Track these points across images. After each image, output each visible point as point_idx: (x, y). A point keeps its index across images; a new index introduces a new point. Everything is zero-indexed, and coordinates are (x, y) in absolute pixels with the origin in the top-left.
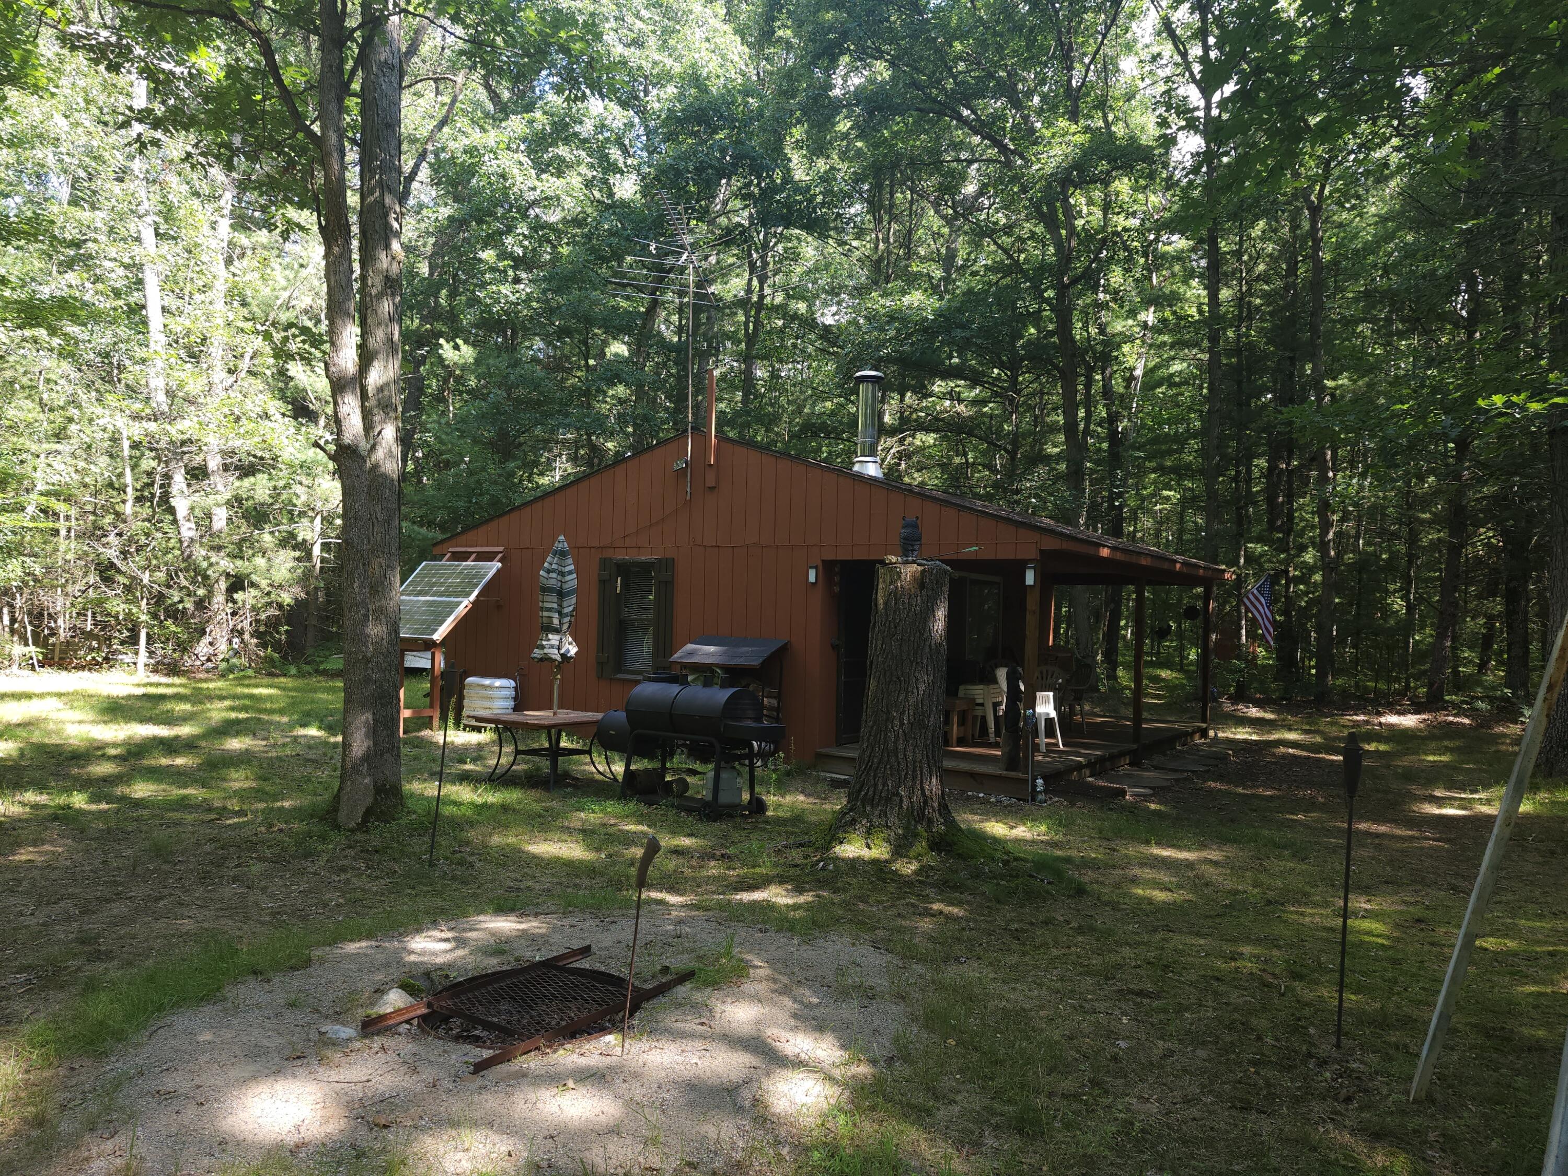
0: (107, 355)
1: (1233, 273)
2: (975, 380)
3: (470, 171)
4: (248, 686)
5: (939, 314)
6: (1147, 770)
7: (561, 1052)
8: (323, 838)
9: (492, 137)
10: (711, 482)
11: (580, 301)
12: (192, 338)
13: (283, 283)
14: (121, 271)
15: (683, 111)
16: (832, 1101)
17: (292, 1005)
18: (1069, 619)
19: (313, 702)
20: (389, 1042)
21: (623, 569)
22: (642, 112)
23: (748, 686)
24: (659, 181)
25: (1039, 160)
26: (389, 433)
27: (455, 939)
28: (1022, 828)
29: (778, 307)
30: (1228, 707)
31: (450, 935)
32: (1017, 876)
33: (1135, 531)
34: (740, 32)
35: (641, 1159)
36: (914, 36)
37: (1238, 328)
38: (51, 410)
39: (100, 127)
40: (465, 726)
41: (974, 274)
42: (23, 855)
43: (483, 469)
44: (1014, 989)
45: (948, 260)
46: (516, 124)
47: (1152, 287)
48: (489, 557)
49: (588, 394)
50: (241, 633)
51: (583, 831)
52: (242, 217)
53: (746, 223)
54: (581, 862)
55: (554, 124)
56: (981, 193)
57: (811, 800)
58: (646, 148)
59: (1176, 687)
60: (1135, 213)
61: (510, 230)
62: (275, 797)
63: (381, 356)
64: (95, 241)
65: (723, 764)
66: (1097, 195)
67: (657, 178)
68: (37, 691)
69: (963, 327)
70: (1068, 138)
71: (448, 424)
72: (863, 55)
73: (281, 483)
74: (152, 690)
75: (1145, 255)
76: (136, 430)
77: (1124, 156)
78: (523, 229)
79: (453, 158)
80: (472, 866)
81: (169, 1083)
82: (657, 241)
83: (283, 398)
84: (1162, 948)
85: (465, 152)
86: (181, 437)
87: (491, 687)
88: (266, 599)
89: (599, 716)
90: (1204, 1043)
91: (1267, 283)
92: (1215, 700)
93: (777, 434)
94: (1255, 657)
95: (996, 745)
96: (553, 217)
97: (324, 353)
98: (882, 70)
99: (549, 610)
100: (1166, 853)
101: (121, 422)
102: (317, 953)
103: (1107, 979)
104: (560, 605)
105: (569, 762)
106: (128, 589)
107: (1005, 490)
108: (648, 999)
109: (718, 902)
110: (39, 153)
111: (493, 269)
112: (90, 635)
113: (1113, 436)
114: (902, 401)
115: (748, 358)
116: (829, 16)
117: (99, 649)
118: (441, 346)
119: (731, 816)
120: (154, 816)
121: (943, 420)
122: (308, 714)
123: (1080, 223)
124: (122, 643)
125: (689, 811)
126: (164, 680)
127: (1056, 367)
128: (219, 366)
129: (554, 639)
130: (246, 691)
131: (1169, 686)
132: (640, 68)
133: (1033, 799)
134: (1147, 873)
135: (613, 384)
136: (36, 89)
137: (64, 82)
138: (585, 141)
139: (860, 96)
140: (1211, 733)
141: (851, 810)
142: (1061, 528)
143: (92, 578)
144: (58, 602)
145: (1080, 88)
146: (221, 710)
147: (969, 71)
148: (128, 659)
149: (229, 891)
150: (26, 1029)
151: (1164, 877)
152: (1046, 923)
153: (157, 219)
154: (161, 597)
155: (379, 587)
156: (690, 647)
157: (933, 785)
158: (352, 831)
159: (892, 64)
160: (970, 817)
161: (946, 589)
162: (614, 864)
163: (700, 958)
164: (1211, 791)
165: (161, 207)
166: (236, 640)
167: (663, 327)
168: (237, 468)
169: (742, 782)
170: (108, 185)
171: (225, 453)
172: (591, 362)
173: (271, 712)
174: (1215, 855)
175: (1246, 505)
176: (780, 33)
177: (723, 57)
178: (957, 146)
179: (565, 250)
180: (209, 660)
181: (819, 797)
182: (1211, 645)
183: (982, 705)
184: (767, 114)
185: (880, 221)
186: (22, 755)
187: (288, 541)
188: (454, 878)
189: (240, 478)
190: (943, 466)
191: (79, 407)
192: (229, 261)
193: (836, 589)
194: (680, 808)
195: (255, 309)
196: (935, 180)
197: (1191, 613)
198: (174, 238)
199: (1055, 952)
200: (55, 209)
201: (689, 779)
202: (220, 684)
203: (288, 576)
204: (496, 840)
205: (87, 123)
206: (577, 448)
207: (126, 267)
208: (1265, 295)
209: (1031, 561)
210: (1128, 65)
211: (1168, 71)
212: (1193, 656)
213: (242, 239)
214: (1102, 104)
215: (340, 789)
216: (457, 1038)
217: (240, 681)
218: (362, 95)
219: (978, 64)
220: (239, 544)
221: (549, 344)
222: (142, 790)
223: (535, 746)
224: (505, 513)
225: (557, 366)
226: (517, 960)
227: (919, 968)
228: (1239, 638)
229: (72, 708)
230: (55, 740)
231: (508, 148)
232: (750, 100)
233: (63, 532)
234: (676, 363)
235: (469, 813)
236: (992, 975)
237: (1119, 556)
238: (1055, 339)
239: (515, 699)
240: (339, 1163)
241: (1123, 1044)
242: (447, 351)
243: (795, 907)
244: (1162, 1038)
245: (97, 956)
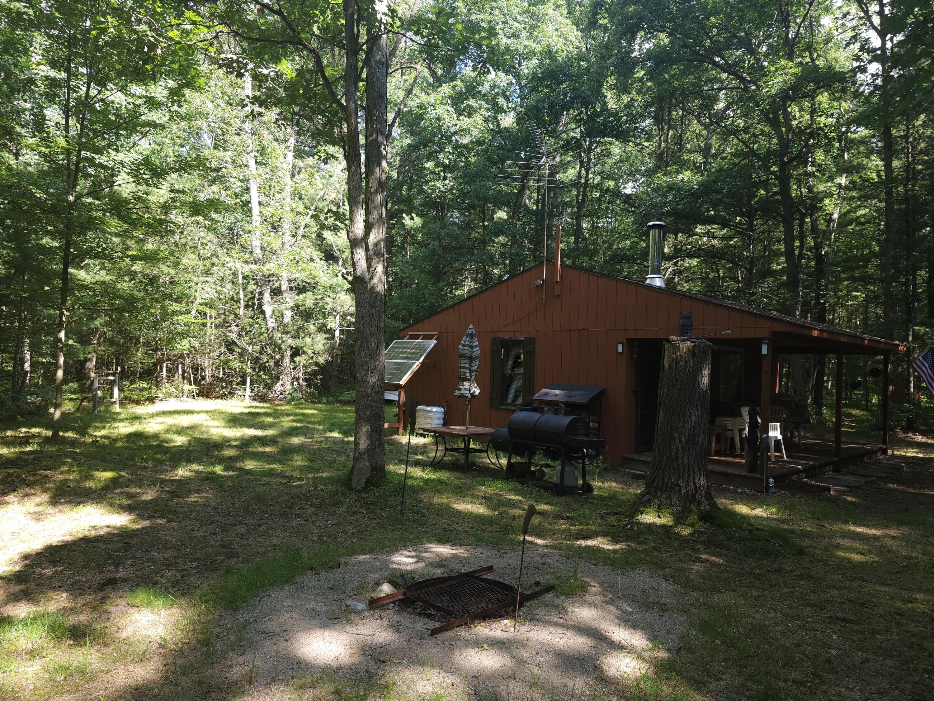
0: (231, 229)
1: (902, 150)
2: (724, 224)
3: (421, 117)
4: (302, 408)
5: (702, 185)
6: (845, 475)
7: (479, 627)
8: (344, 495)
9: (433, 97)
10: (557, 292)
11: (481, 189)
12: (274, 218)
13: (321, 186)
14: (239, 184)
15: (542, 73)
16: (643, 672)
17: (331, 588)
18: (788, 376)
19: (335, 418)
20: (384, 614)
21: (505, 344)
22: (518, 76)
23: (580, 415)
24: (527, 115)
25: (767, 86)
26: (380, 269)
27: (417, 556)
28: (760, 510)
29: (597, 185)
30: (901, 435)
31: (413, 554)
32: (758, 540)
33: (834, 319)
34: (576, 23)
35: (528, 695)
36: (685, 17)
37: (906, 186)
38: (204, 259)
39: (229, 107)
40: (417, 434)
41: (723, 158)
42: (193, 498)
43: (426, 287)
44: (758, 611)
45: (706, 151)
46: (446, 89)
47: (845, 161)
48: (430, 337)
49: (484, 242)
50: (298, 379)
51: (485, 498)
52: (299, 151)
53: (578, 136)
54: (484, 516)
55: (467, 87)
56: (727, 108)
57: (620, 486)
58: (519, 96)
59: (863, 421)
60: (832, 115)
61: (442, 150)
62: (318, 471)
63: (376, 226)
64: (226, 168)
65: (566, 462)
66: (806, 104)
67: (526, 114)
68: (196, 409)
69: (717, 192)
70: (787, 70)
71: (407, 262)
72: (652, 30)
73: (319, 297)
74: (253, 410)
75: (840, 141)
76: (247, 269)
77: (825, 79)
78: (449, 149)
79: (411, 110)
80: (423, 514)
81: (270, 626)
82: (525, 151)
83: (320, 250)
84: (859, 592)
85: (418, 107)
86: (268, 272)
87: (431, 412)
88: (311, 361)
89: (492, 430)
90: (891, 656)
91: (926, 155)
92: (892, 430)
93: (596, 262)
94: (920, 402)
95: (741, 456)
96: (465, 141)
97: (346, 225)
98: (664, 38)
99: (464, 368)
100: (859, 530)
101: (238, 265)
102: (343, 560)
103: (821, 609)
104: (470, 365)
105: (475, 456)
106: (241, 355)
107: (745, 293)
108: (528, 601)
109: (567, 545)
110: (199, 122)
111: (432, 173)
112: (221, 380)
113: (819, 258)
114: (676, 239)
115: (579, 217)
116: (631, 9)
117: (226, 388)
118: (404, 218)
119: (571, 493)
120: (256, 480)
121: (703, 250)
122: (333, 425)
123: (795, 123)
124: (238, 384)
125: (546, 489)
126: (259, 404)
127: (779, 214)
128: (288, 233)
129: (467, 384)
130: (301, 411)
131: (858, 420)
132: (517, 50)
133: (767, 492)
134: (847, 543)
135: (497, 236)
136: (200, 90)
137: (212, 83)
138: (485, 95)
139: (650, 55)
140: (890, 452)
141: (648, 494)
142: (784, 317)
143: (223, 349)
144: (206, 362)
145: (794, 38)
146: (289, 421)
147: (720, 34)
148: (240, 393)
149: (296, 522)
150: (198, 592)
151: (859, 546)
152: (779, 571)
153: (256, 154)
154: (258, 359)
155: (374, 355)
156: (545, 390)
157: (701, 481)
158: (359, 491)
159: (670, 35)
160: (724, 501)
161: (709, 357)
162: (503, 518)
163: (558, 578)
164: (890, 490)
165: (259, 148)
166: (295, 383)
167: (527, 201)
168: (297, 289)
169: (578, 473)
170: (233, 138)
171: (290, 281)
172: (486, 223)
173: (314, 423)
174: (894, 532)
175: (913, 302)
176: (601, 22)
177: (566, 39)
178: (712, 81)
179: (472, 160)
180: (281, 394)
181: (625, 485)
182: (889, 394)
183: (731, 430)
184: (592, 70)
185: (663, 129)
186: (190, 444)
187: (323, 329)
188: (414, 521)
189: (298, 294)
190: (703, 279)
191: (217, 257)
192: (293, 176)
193: (635, 356)
194: (541, 487)
195: (306, 201)
196: (697, 102)
197: (875, 373)
198: (265, 164)
199: (785, 590)
200: (207, 152)
201: (545, 470)
202: (287, 407)
203: (323, 348)
204: (436, 500)
205: (222, 105)
206: (477, 274)
207: (242, 181)
208: (924, 163)
209: (765, 339)
210: (826, 21)
211: (854, 23)
212: (875, 400)
213: (300, 163)
214: (809, 48)
215: (352, 468)
216: (420, 614)
217: (297, 406)
218: (367, 80)
219: (726, 29)
220: (297, 331)
221: (462, 214)
222: (250, 465)
223: (455, 446)
224: (438, 313)
225: (466, 226)
226: (452, 571)
227: (695, 594)
228: (909, 388)
229: (213, 419)
230: (205, 436)
231: (442, 103)
232: (582, 63)
233: (209, 325)
234: (535, 222)
235: (421, 484)
236: (743, 602)
237: (825, 335)
238: (779, 197)
239: (444, 419)
240: (360, 680)
241: (833, 652)
242: (407, 221)
243: (614, 551)
244: (861, 650)
245: (230, 555)
